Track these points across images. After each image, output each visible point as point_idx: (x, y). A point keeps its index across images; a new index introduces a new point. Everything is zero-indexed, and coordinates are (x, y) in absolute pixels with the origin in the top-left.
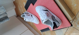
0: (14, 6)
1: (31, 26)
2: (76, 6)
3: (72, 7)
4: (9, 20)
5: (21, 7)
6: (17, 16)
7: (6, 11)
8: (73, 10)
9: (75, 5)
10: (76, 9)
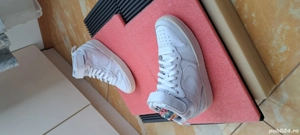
0: (37, 8)
1: (100, 91)
2: (286, 52)
3: (271, 51)
4: (17, 65)
5: (68, 14)
6: (45, 49)
7: (5, 30)
8: (272, 64)
9: (284, 48)
10: (283, 62)
